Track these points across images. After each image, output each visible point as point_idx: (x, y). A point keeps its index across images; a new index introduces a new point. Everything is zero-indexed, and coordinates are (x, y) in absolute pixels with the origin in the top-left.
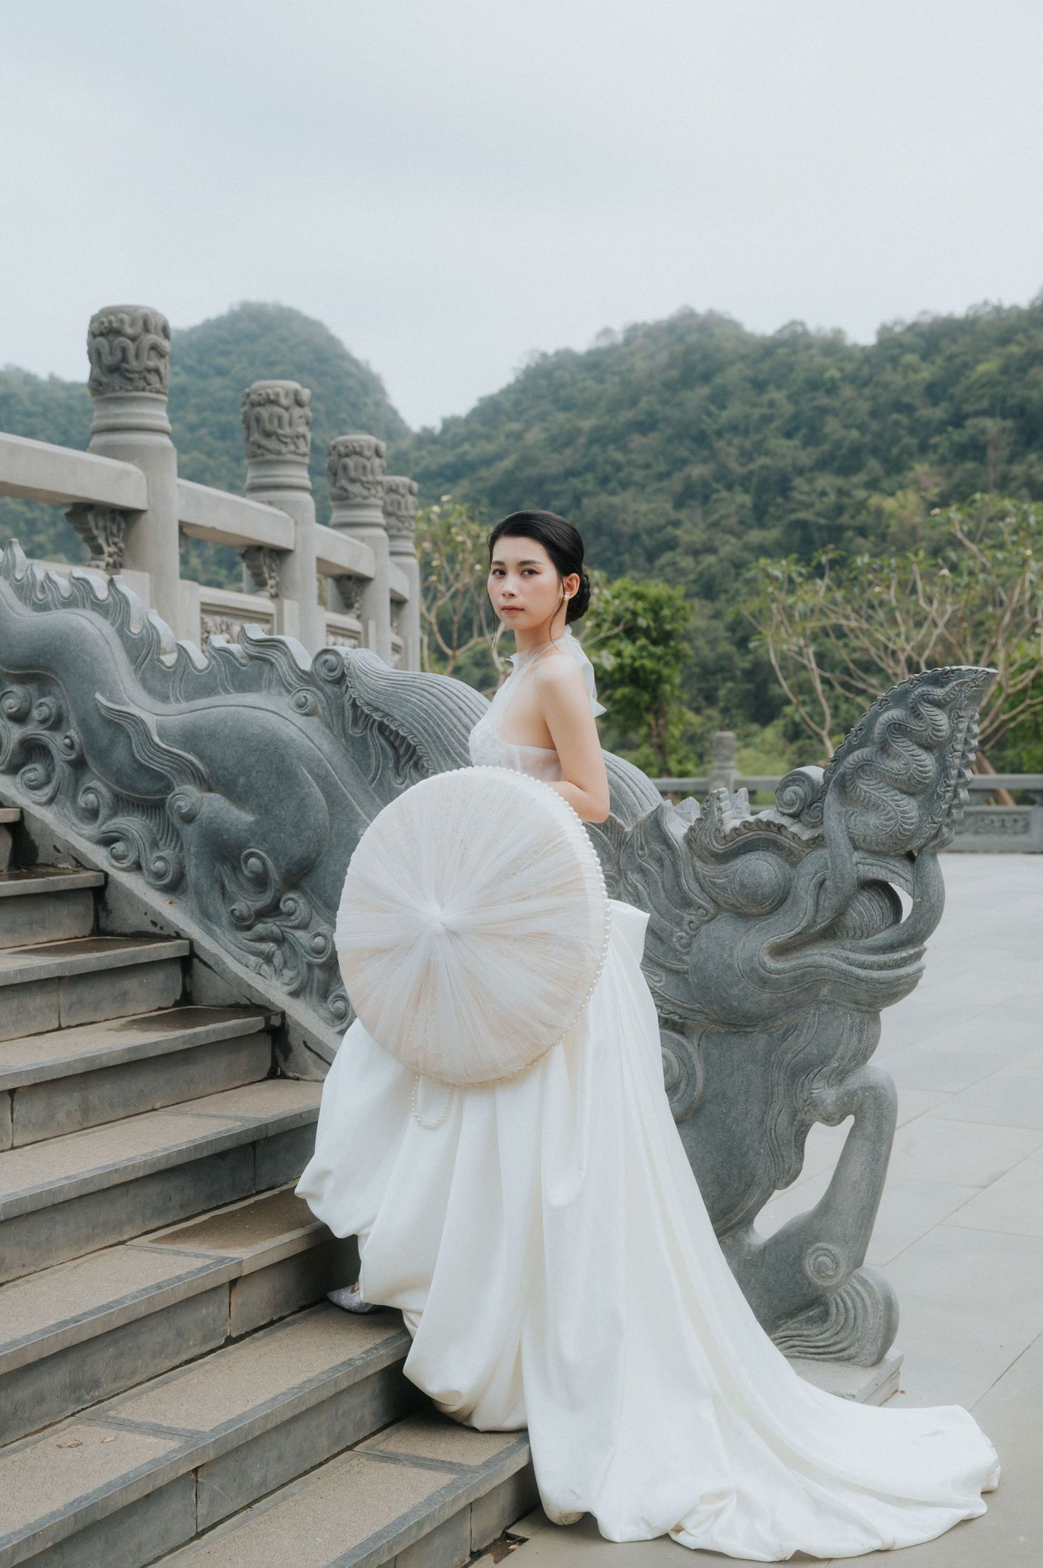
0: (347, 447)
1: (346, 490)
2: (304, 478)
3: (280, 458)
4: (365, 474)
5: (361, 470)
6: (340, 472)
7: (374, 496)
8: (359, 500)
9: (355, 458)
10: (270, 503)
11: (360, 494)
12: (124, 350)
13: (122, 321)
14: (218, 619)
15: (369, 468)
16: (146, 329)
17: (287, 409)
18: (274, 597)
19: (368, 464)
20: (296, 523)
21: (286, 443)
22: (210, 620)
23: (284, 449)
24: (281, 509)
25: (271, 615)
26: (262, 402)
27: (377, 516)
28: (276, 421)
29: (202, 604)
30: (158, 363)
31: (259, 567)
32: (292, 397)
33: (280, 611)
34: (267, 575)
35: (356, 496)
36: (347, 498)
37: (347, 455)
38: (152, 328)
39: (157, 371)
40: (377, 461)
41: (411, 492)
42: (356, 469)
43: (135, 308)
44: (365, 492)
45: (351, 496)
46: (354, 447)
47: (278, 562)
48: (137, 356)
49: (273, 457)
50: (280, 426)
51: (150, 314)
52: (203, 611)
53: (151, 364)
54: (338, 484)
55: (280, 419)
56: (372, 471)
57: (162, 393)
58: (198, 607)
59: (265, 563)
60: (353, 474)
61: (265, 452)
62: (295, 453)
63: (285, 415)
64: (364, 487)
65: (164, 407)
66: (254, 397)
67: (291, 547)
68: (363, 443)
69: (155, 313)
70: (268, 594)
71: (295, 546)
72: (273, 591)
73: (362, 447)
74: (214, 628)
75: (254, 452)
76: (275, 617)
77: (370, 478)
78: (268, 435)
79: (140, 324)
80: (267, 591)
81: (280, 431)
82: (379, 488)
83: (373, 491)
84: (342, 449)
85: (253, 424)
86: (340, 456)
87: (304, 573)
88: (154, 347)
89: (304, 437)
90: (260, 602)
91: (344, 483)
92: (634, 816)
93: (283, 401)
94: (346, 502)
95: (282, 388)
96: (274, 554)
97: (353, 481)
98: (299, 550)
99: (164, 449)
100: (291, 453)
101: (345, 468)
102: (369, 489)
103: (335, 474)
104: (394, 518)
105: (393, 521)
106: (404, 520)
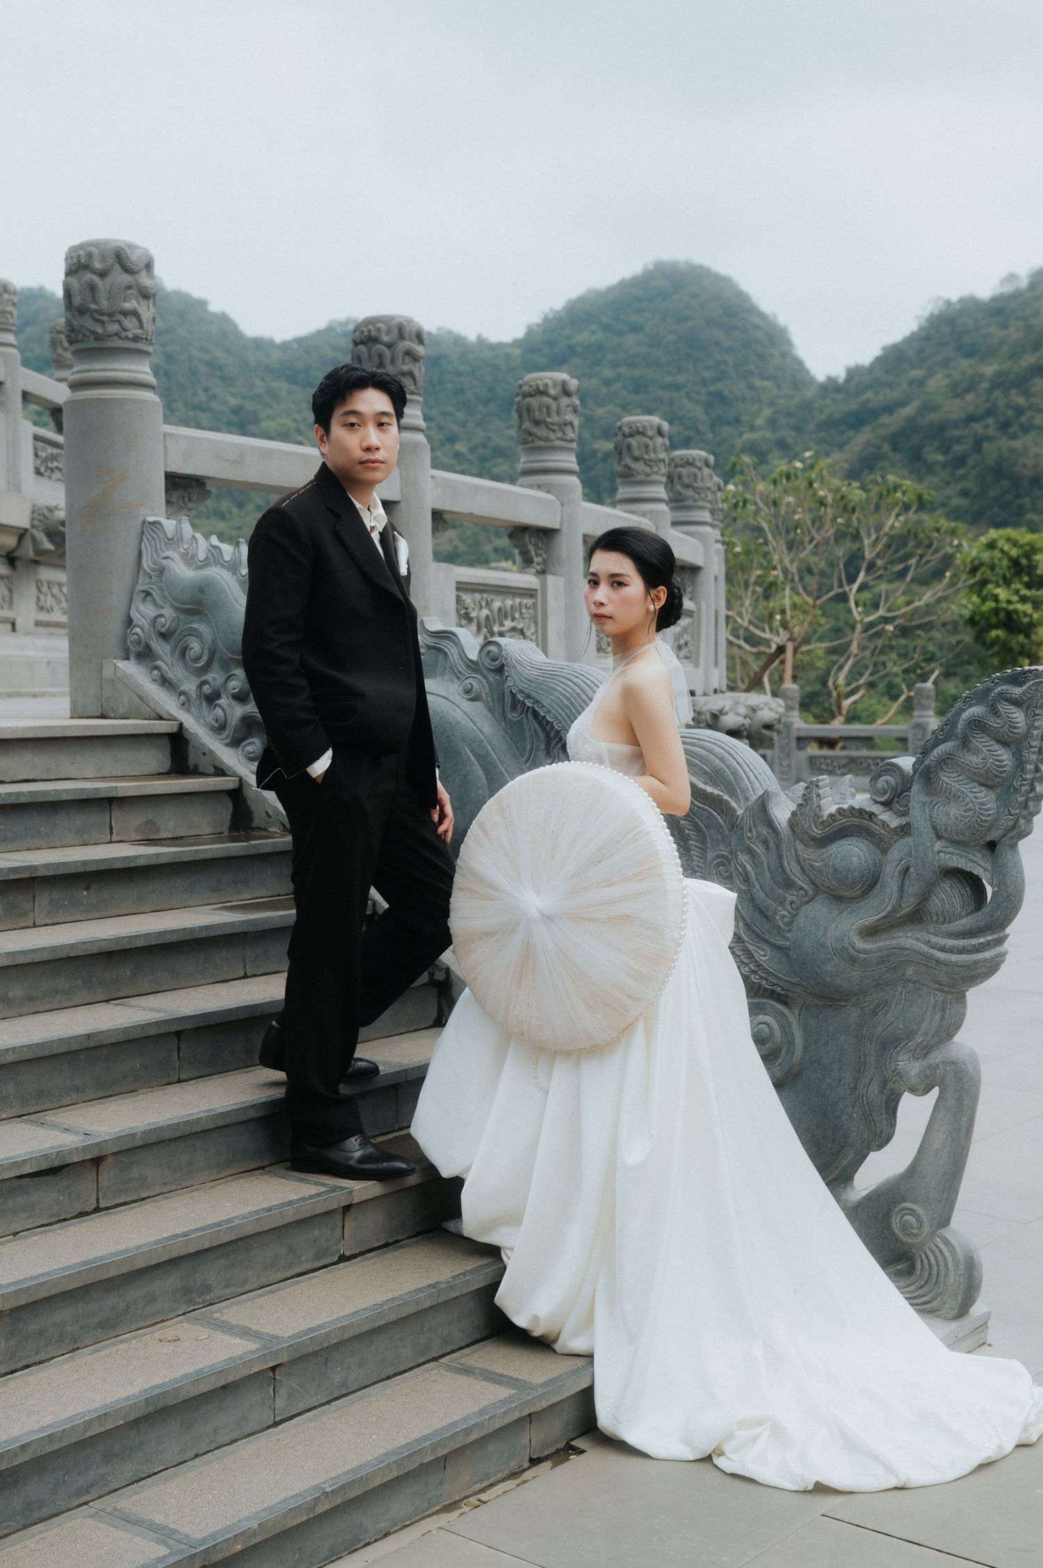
0: (631, 427)
1: (630, 468)
2: (571, 462)
3: (548, 444)
4: (647, 454)
5: (643, 449)
6: (625, 451)
7: (657, 473)
8: (642, 477)
9: (638, 437)
10: (539, 487)
11: (643, 472)
12: (381, 356)
13: (379, 330)
14: (477, 596)
15: (651, 447)
16: (401, 336)
17: (555, 398)
18: (542, 572)
19: (650, 443)
20: (562, 504)
21: (554, 431)
22: (468, 598)
23: (552, 436)
24: (548, 492)
25: (536, 590)
26: (532, 393)
27: (660, 491)
28: (544, 410)
29: (458, 583)
30: (412, 367)
31: (525, 545)
32: (560, 387)
33: (544, 586)
34: (533, 553)
35: (639, 473)
36: (632, 475)
37: (631, 435)
38: (406, 335)
39: (411, 374)
40: (659, 440)
41: (707, 465)
42: (639, 448)
43: (391, 318)
44: (648, 470)
45: (635, 473)
46: (637, 428)
47: (545, 541)
48: (393, 361)
49: (542, 443)
50: (549, 414)
51: (405, 323)
52: (458, 589)
53: (405, 368)
54: (623, 463)
55: (548, 408)
56: (655, 450)
57: (416, 394)
58: (454, 586)
59: (530, 543)
60: (636, 453)
61: (535, 439)
62: (562, 439)
63: (554, 405)
64: (647, 465)
65: (419, 407)
66: (526, 389)
67: (557, 526)
68: (646, 423)
69: (410, 321)
70: (534, 571)
71: (561, 524)
72: (539, 568)
73: (644, 427)
74: (472, 605)
75: (525, 439)
76: (539, 592)
77: (653, 456)
78: (537, 423)
79: (395, 333)
80: (534, 568)
81: (548, 420)
82: (662, 466)
83: (655, 469)
84: (626, 430)
85: (525, 413)
86: (625, 436)
87: (571, 548)
88: (408, 353)
89: (571, 424)
90: (527, 580)
91: (628, 461)
92: (747, 799)
93: (552, 392)
94: (631, 479)
95: (550, 378)
96: (541, 534)
97: (636, 459)
98: (565, 530)
99: (417, 446)
100: (558, 439)
101: (629, 447)
102: (651, 467)
103: (620, 453)
104: (690, 489)
105: (689, 493)
106: (700, 491)
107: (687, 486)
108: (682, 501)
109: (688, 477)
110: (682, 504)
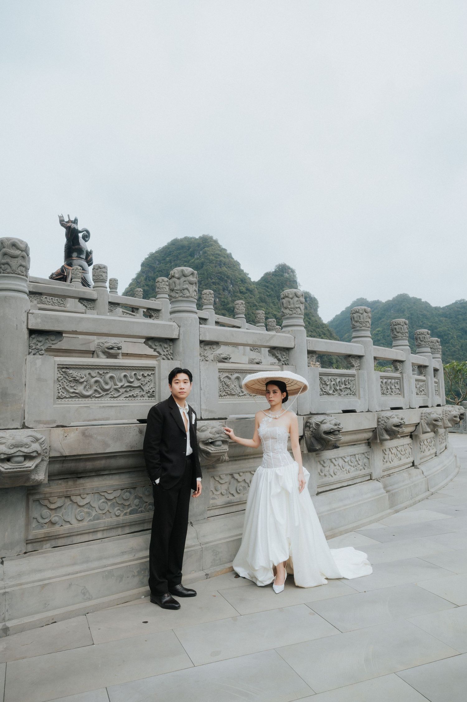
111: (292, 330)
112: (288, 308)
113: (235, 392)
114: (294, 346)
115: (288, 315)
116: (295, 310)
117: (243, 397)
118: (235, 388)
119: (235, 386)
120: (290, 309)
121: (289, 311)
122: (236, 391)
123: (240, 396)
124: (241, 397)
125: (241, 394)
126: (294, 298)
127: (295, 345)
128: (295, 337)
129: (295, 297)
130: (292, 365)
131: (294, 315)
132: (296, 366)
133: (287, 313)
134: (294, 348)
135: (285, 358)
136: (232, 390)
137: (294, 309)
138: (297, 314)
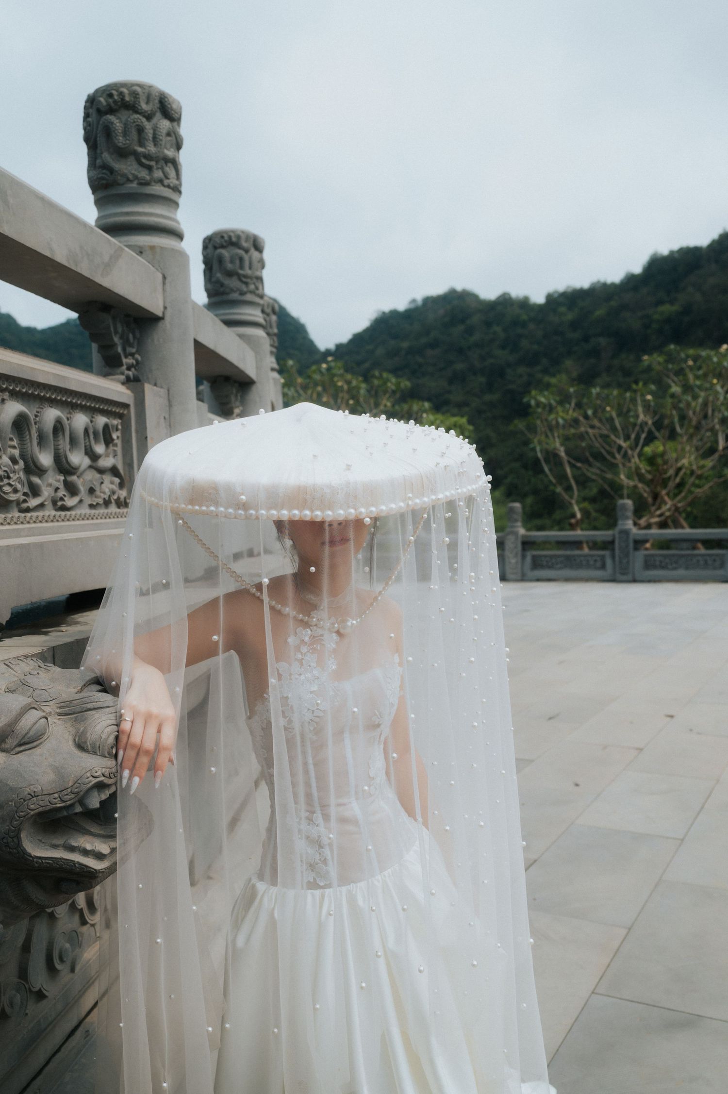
4: (141, 144)
5: (134, 135)
7: (161, 181)
9: (125, 115)
11: (136, 177)
35: (129, 180)
37: (111, 111)
42: (125, 133)
44: (143, 174)
56: (155, 140)
64: (141, 164)
77: (151, 148)
83: (158, 174)
94: (114, 191)
104: (235, 278)
105: (233, 283)
106: (249, 280)
107: (230, 274)
108: (223, 293)
109: (232, 262)
110: (225, 298)
111: (152, 248)
112: (135, 154)
113: (16, 491)
114: (164, 313)
115: (134, 185)
116: (162, 169)
117: (40, 514)
118: (14, 472)
119: (14, 461)
120: (144, 161)
121: (135, 166)
122: (19, 486)
123: (28, 510)
124: (34, 514)
125: (33, 502)
126: (155, 120)
127: (165, 308)
128: (164, 278)
129: (159, 115)
130: (155, 385)
131: (157, 189)
132: (168, 390)
133: (131, 177)
134: (162, 318)
135: (132, 355)
136: (6, 481)
137: (157, 162)
138: (169, 186)
